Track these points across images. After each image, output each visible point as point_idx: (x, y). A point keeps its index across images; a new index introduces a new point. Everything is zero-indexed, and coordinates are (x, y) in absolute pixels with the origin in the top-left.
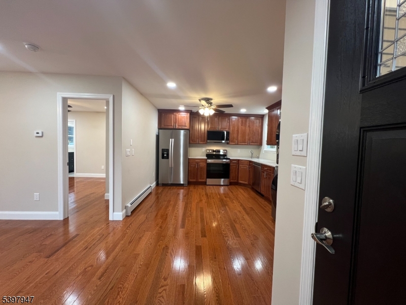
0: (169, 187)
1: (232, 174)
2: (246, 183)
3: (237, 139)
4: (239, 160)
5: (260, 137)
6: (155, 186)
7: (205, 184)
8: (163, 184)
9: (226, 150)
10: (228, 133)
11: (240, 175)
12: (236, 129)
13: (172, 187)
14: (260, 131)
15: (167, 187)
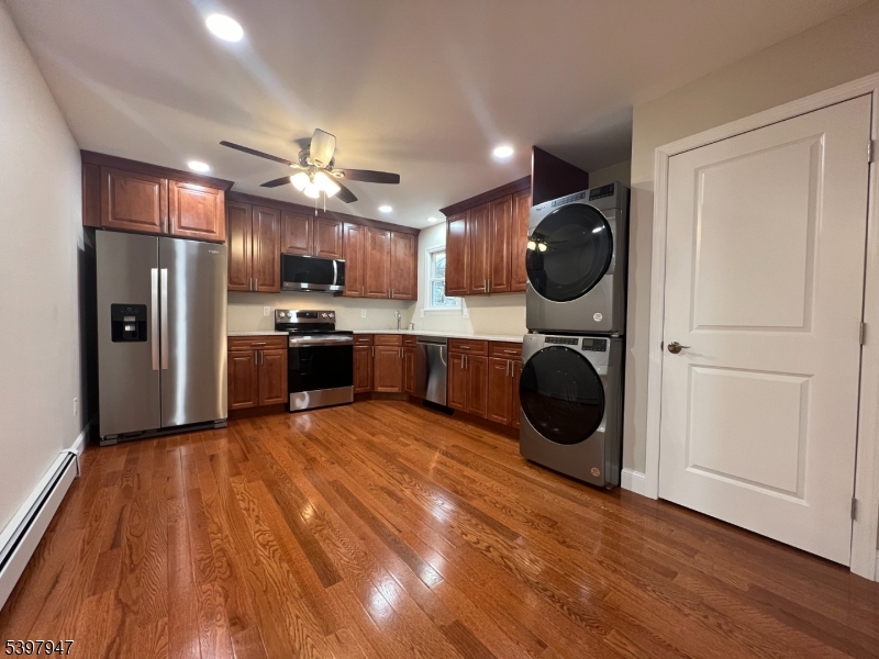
0: (155, 442)
1: (359, 373)
2: (395, 390)
3: (364, 283)
4: (373, 335)
5: (412, 281)
6: (82, 450)
7: (286, 409)
8: (121, 436)
9: (333, 312)
10: (341, 266)
11: (377, 373)
12: (360, 258)
13: (168, 439)
14: (412, 267)
15: (142, 444)
